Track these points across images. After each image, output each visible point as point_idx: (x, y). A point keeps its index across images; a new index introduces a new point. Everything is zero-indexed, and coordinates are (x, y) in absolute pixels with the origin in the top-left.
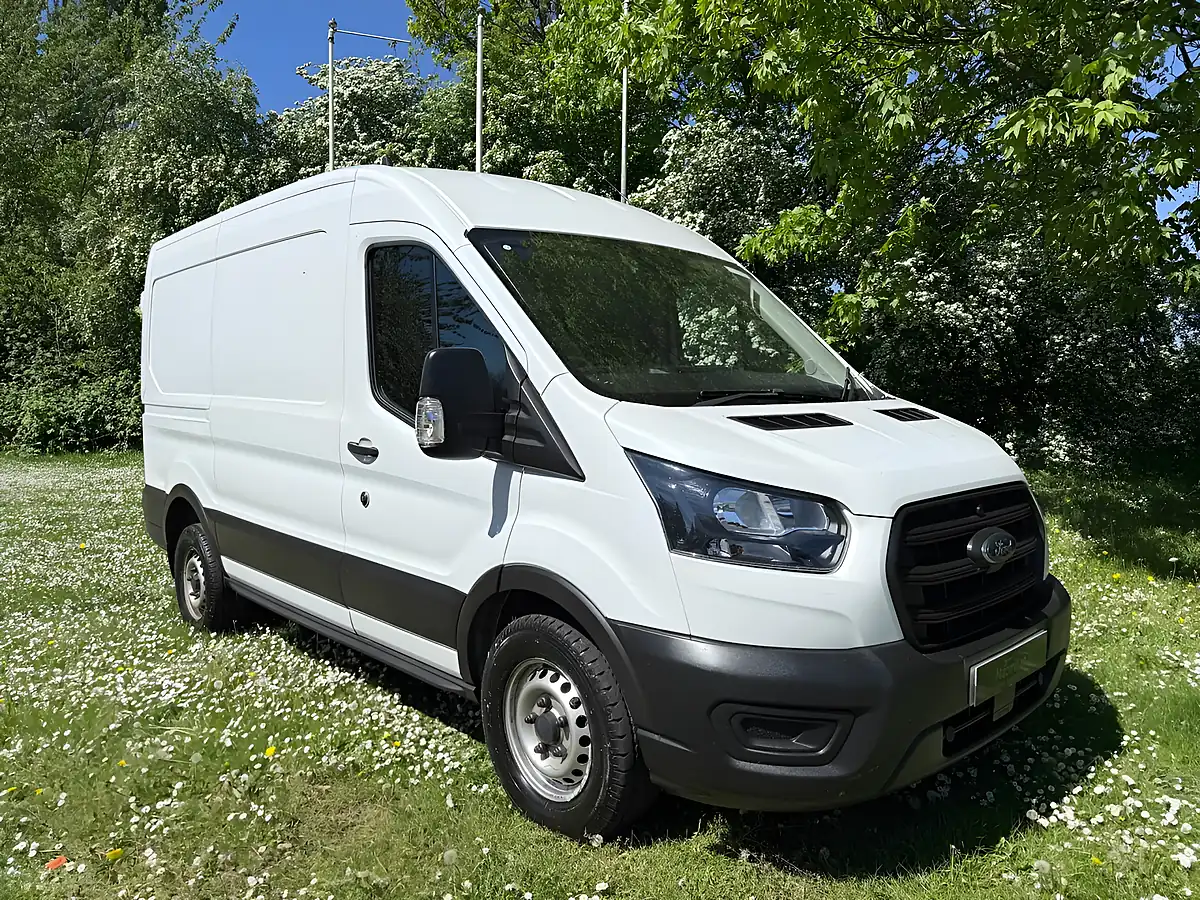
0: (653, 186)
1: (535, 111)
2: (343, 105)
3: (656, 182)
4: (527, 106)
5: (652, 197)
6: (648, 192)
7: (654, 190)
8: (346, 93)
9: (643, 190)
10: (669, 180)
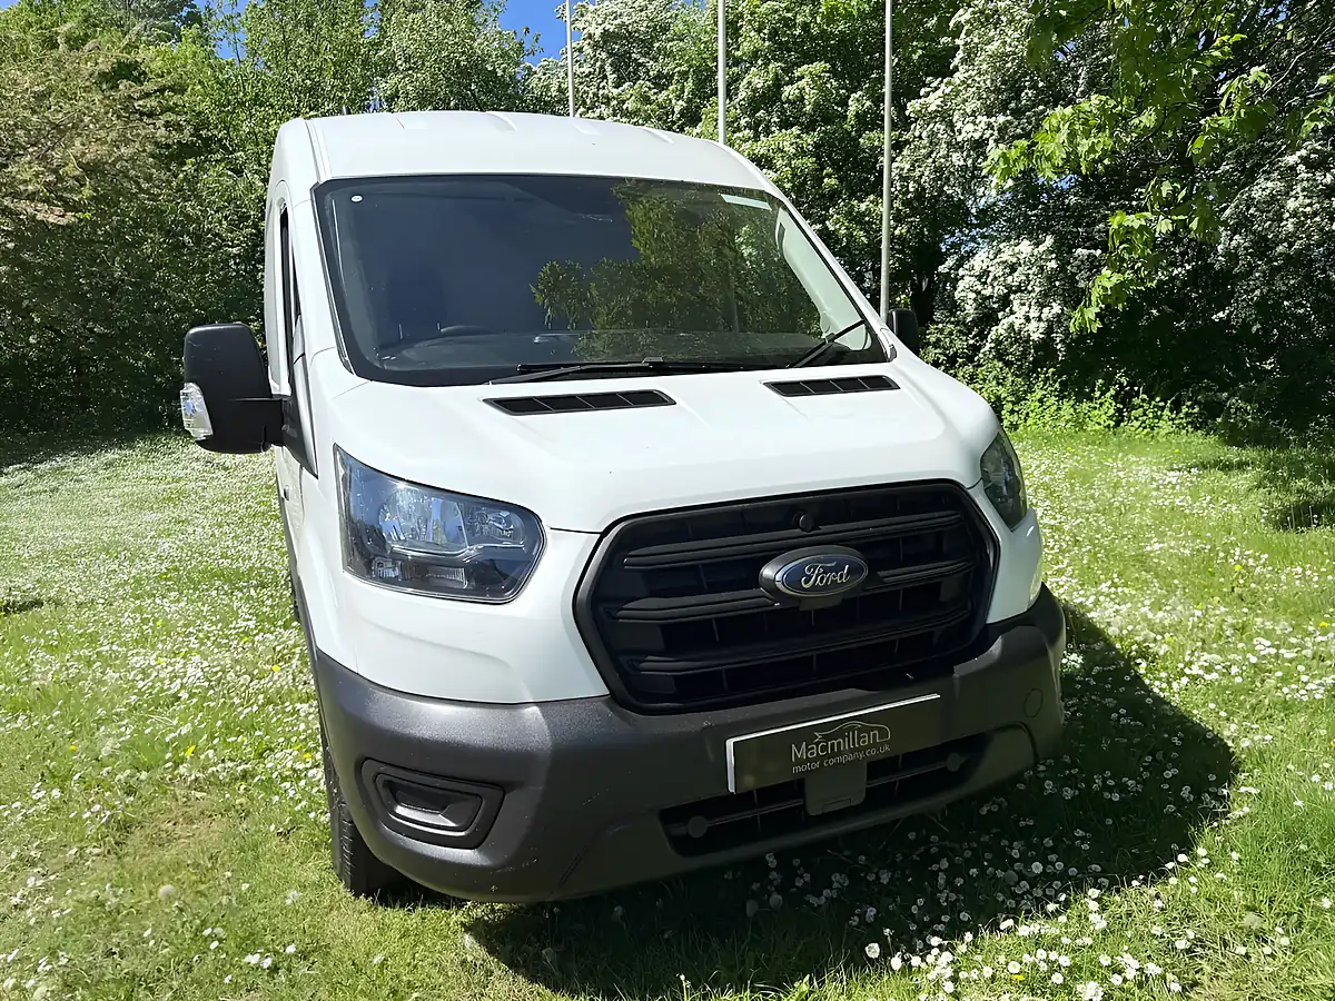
0: (936, 89)
1: (800, 19)
2: (595, 46)
3: (942, 82)
4: (790, 15)
5: (938, 102)
6: (932, 96)
7: (939, 92)
8: (598, 32)
9: (927, 95)
10: (958, 77)
